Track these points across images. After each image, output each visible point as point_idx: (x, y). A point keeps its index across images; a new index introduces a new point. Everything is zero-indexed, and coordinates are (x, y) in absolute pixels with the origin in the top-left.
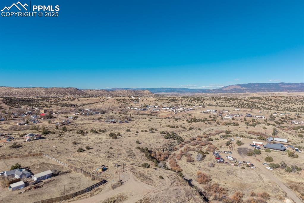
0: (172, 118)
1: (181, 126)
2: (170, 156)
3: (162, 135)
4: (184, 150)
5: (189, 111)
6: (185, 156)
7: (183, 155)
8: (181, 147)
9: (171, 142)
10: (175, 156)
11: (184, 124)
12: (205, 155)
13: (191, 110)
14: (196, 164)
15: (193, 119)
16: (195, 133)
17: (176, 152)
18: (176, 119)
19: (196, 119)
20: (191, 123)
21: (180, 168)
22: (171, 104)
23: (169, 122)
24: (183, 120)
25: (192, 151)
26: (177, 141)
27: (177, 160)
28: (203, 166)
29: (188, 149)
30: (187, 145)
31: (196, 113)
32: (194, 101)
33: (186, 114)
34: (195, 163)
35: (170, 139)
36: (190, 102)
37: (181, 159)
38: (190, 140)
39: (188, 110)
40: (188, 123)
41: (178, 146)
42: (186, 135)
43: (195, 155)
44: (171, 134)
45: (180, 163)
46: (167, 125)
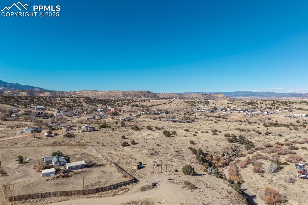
0: (245, 121)
1: (254, 130)
2: (231, 162)
3: (226, 137)
4: (253, 157)
5: (269, 114)
6: (252, 165)
7: (250, 163)
8: (250, 153)
9: (236, 147)
10: (238, 163)
11: (259, 128)
12: (281, 166)
13: (272, 113)
14: (266, 176)
15: (272, 123)
16: (273, 139)
17: (241, 159)
18: (250, 123)
19: (277, 124)
20: (268, 128)
21: (241, 178)
22: (247, 107)
23: (240, 125)
24: (259, 124)
25: (264, 159)
26: (244, 146)
27: (239, 168)
28: (277, 180)
29: (260, 157)
30: (259, 151)
31: (279, 117)
32: (278, 104)
33: (264, 118)
34: (264, 174)
35: (235, 143)
36: (273, 106)
37: (245, 166)
38: (264, 147)
39: (267, 114)
40: (265, 127)
41: (245, 152)
42: (259, 141)
43: (267, 165)
44: (238, 138)
45: (242, 172)
46: (236, 128)
